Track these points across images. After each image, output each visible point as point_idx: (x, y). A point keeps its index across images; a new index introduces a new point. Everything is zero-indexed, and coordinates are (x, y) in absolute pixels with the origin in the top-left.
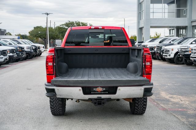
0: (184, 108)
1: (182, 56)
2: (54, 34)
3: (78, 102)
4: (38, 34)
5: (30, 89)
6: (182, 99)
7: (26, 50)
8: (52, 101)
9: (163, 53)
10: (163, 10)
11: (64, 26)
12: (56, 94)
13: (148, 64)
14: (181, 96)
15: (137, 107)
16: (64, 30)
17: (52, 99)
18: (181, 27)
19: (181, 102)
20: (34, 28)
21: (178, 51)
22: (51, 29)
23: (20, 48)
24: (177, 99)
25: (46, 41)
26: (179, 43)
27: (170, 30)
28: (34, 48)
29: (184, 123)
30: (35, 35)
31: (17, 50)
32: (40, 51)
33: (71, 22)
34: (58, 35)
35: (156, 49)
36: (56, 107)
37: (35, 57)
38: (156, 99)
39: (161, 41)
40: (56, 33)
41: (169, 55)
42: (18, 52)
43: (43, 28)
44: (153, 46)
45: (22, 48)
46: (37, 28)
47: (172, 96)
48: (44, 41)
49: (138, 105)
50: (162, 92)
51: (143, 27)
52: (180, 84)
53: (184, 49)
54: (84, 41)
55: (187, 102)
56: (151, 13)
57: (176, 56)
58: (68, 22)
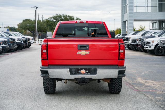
0: (154, 90)
1: (161, 48)
2: (42, 26)
3: (66, 83)
4: (27, 27)
5: (23, 75)
6: (154, 83)
7: (17, 42)
8: (45, 81)
9: (145, 45)
10: (146, 4)
11: (52, 19)
12: (49, 75)
13: (122, 51)
14: (154, 81)
15: (114, 87)
16: (52, 23)
17: (45, 80)
18: (164, 21)
19: (153, 85)
20: (23, 20)
21: (158, 43)
22: (39, 21)
23: (11, 40)
24: (150, 83)
25: (35, 34)
26: (159, 36)
27: (153, 23)
28: (24, 39)
29: (151, 100)
30: (23, 28)
31: (9, 41)
32: (30, 43)
33: (58, 15)
34: (46, 28)
35: (138, 42)
36: (48, 87)
37: (25, 48)
38: (132, 83)
39: (143, 34)
40: (44, 26)
41: (150, 47)
42: (9, 44)
43: (31, 20)
44: (136, 38)
45: (14, 40)
46: (26, 21)
47: (146, 81)
48: (32, 34)
49: (114, 86)
50: (139, 78)
51: (127, 21)
52: (155, 72)
53: (164, 41)
54: (71, 33)
55: (158, 86)
56: (134, 7)
57: (157, 48)
58: (56, 15)
